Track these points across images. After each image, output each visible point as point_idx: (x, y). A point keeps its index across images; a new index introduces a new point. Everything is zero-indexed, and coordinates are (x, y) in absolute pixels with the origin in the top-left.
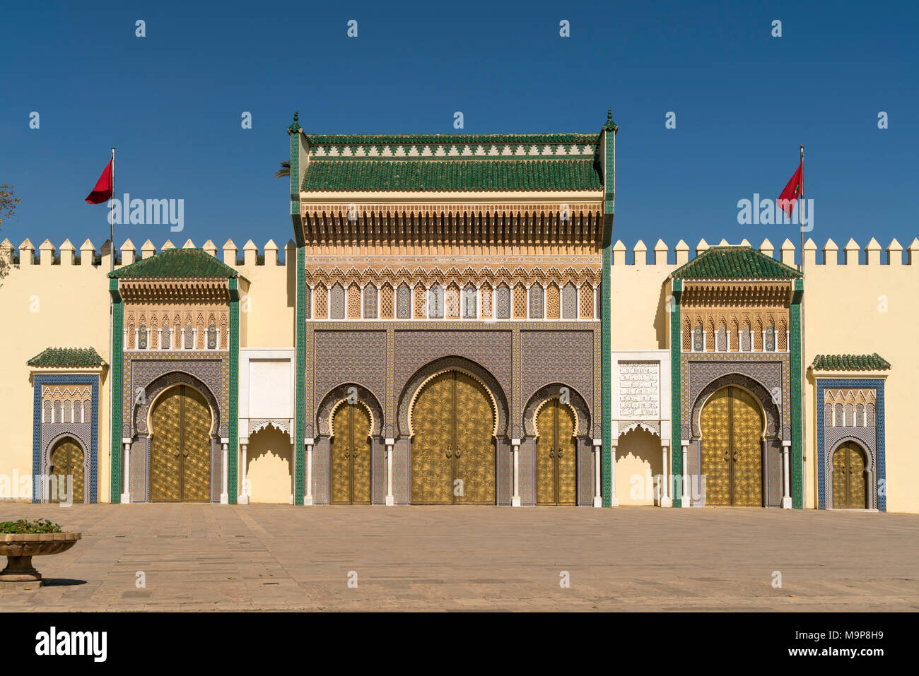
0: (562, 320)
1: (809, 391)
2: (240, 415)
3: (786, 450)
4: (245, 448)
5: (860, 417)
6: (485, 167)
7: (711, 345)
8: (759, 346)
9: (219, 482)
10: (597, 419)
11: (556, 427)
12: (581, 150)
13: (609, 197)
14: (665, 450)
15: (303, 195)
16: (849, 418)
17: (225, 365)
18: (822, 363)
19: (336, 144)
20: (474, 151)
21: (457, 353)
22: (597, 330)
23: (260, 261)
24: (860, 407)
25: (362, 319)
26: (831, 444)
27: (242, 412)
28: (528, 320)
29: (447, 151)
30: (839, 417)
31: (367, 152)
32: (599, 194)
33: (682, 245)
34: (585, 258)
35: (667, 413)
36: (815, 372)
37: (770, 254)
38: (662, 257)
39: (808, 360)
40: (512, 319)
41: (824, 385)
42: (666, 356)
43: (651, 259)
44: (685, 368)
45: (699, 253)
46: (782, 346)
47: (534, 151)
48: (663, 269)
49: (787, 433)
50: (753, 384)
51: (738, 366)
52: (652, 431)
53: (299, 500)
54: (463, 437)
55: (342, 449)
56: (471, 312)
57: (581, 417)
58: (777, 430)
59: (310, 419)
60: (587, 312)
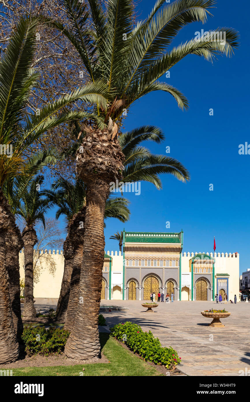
0: (172, 267)
1: (215, 280)
2: (111, 283)
3: (212, 290)
4: (112, 289)
5: (224, 284)
6: (158, 238)
7: (198, 272)
8: (207, 272)
9: (107, 296)
10: (178, 285)
11: (170, 286)
12: (176, 236)
13: (182, 245)
14: (190, 290)
15: (125, 243)
16: (222, 285)
17: (108, 274)
18: (218, 275)
19: (130, 234)
20: (156, 235)
21: (153, 272)
22: (179, 269)
23: (114, 255)
24: (224, 283)
25: (135, 266)
26: (219, 289)
27: (112, 283)
28: (166, 266)
29: (151, 235)
30: (220, 284)
31: (136, 235)
32: (181, 244)
33: (192, 253)
34: (176, 255)
35: (191, 284)
36: (216, 276)
37: (208, 255)
38: (189, 255)
39: (215, 274)
40: (163, 266)
41: (218, 279)
42: (191, 273)
43: (187, 255)
44: (194, 275)
45: (196, 255)
46: (211, 272)
47: (167, 236)
48: (189, 258)
49: (212, 287)
50: (206, 278)
51: (202, 275)
52: (188, 287)
53: (123, 299)
54: (153, 288)
55: (130, 290)
56: (155, 265)
57: (175, 284)
58: (210, 287)
59: (125, 284)
60: (177, 265)
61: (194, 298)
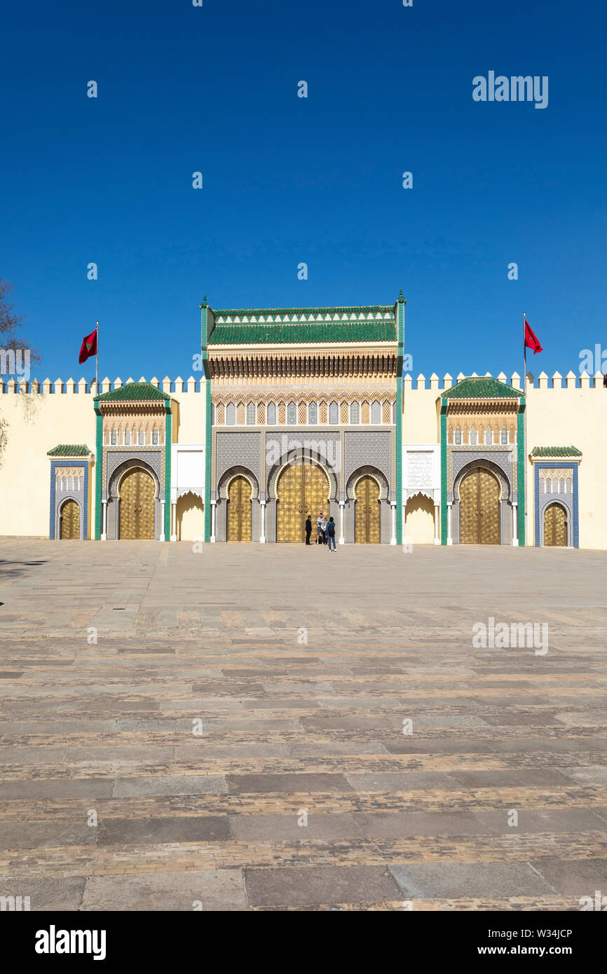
0: (371, 425)
1: (530, 470)
2: (172, 486)
3: (514, 508)
4: (175, 506)
5: (562, 486)
6: (323, 327)
7: (466, 441)
8: (497, 441)
9: (160, 528)
10: (393, 488)
11: (367, 494)
12: (383, 316)
13: (401, 345)
14: (436, 508)
15: (210, 347)
16: (556, 488)
17: (163, 454)
18: (538, 452)
19: (230, 315)
20: (315, 318)
22: (394, 431)
24: (562, 480)
25: (245, 425)
26: (543, 504)
27: (173, 484)
28: (350, 425)
29: (299, 318)
30: (549, 487)
31: (249, 320)
32: (396, 343)
33: (448, 377)
34: (384, 383)
35: (437, 484)
36: (533, 458)
37: (504, 382)
38: (435, 384)
39: (529, 450)
40: (340, 424)
41: (539, 466)
42: (438, 449)
44: (449, 454)
45: (459, 381)
46: (512, 441)
47: (353, 317)
48: (436, 392)
49: (515, 497)
50: (493, 466)
51: (484, 454)
52: (428, 496)
53: (207, 539)
54: (309, 500)
55: (233, 507)
56: (313, 421)
57: (383, 486)
58: (509, 495)
59: (214, 488)
60: (387, 419)
61: (452, 536)
